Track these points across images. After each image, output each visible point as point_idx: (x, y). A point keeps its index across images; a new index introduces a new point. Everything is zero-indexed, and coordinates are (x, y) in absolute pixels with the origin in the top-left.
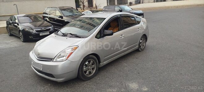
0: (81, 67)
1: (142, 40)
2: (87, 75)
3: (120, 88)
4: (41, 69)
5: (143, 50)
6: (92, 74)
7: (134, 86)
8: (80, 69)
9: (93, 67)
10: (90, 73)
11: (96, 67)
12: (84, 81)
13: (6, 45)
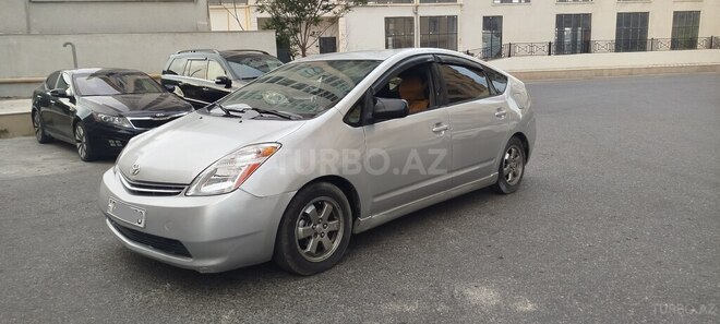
0: (288, 220)
1: (510, 152)
2: (308, 253)
3: (431, 302)
4: (141, 226)
5: (513, 190)
6: (329, 254)
7: (483, 296)
8: (285, 230)
9: (332, 229)
10: (320, 248)
11: (342, 229)
12: (296, 275)
13: (25, 169)
